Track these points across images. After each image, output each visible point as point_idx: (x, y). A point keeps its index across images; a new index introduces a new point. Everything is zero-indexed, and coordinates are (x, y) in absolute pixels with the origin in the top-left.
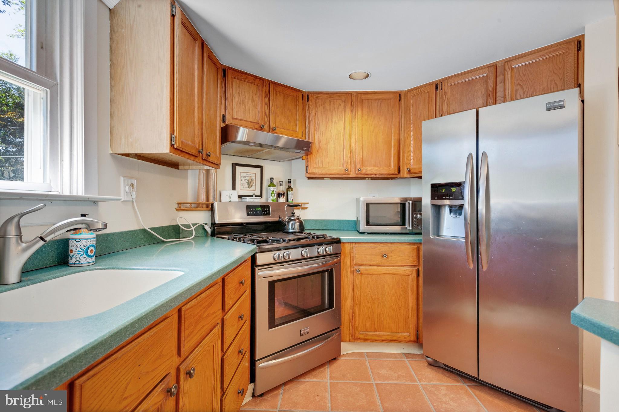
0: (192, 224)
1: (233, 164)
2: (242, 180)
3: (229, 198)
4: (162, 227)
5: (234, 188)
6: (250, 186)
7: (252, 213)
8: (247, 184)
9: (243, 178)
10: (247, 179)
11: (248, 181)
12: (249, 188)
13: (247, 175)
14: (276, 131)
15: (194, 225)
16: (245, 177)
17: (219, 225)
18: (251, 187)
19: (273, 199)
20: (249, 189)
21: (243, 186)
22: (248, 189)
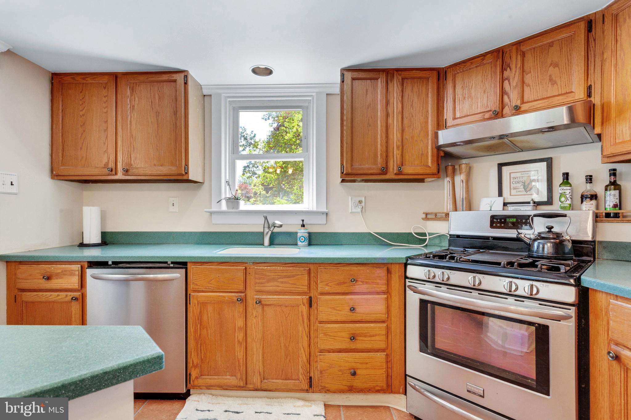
0: (428, 233)
1: (498, 164)
2: (514, 183)
3: (490, 207)
4: (398, 233)
5: (500, 194)
6: (528, 189)
7: (498, 225)
8: (522, 187)
9: (515, 180)
10: (521, 180)
11: (525, 183)
12: (526, 191)
13: (522, 175)
14: (522, 109)
15: (430, 234)
16: (519, 178)
17: (456, 236)
18: (530, 190)
19: (562, 205)
20: (527, 194)
21: (515, 190)
22: (525, 193)
